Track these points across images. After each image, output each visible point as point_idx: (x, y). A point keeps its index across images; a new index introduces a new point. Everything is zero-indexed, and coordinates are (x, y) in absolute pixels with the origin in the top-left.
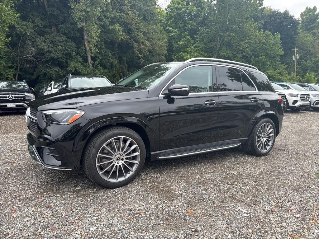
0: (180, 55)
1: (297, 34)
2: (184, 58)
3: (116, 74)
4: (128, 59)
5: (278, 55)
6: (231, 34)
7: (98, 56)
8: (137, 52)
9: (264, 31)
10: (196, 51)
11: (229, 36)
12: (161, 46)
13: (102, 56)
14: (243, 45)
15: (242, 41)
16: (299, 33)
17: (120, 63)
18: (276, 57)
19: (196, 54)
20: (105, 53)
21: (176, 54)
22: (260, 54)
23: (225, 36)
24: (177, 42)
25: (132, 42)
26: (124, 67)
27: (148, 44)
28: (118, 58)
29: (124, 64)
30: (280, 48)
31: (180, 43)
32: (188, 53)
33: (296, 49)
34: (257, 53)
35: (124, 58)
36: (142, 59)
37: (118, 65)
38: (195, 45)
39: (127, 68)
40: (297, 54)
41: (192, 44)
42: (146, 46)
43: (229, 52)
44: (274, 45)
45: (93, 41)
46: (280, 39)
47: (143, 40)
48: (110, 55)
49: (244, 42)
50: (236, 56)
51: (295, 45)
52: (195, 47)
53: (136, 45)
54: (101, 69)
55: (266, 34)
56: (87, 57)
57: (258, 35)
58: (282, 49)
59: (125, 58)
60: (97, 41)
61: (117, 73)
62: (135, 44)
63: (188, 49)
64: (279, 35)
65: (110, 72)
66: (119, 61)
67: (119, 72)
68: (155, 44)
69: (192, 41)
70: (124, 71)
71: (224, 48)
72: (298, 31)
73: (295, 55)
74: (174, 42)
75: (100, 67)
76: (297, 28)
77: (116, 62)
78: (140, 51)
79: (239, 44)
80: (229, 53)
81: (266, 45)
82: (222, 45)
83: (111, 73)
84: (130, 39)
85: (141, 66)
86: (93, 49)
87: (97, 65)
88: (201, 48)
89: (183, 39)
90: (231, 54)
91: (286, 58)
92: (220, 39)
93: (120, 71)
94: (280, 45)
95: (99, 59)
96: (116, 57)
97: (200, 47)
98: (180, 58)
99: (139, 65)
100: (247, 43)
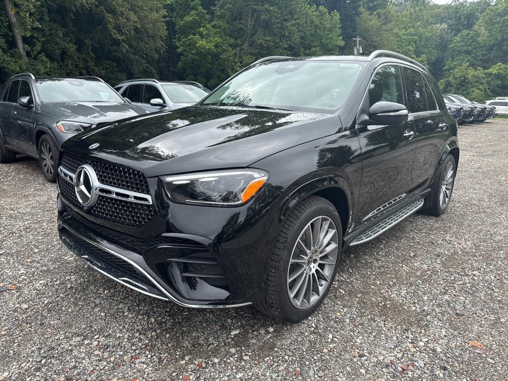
0: (189, 40)
1: (358, 14)
2: (197, 45)
3: (73, 72)
4: (95, 44)
5: (337, 46)
6: (272, 8)
7: (36, 35)
8: (114, 31)
9: (318, 6)
10: (216, 33)
11: (268, 11)
12: (157, 21)
13: (44, 36)
14: (289, 28)
15: (286, 20)
16: (361, 13)
17: (79, 50)
18: (334, 50)
19: (216, 39)
20: (51, 30)
21: (181, 37)
22: (312, 44)
23: (261, 11)
24: (182, 17)
25: (102, 11)
26: (89, 59)
27: (133, 17)
28: (74, 41)
29: (88, 53)
30: (339, 36)
31: (188, 18)
32: (202, 37)
33: (359, 38)
34: (307, 42)
35: (86, 41)
36: (123, 44)
37: (76, 56)
38: (214, 23)
39: (94, 60)
40: (359, 46)
41: (207, 22)
42: (128, 20)
43: (268, 38)
44: (330, 30)
45: (27, 6)
46: (339, 21)
47: (123, 9)
48: (61, 34)
49: (290, 23)
50: (278, 45)
51: (357, 31)
52: (213, 27)
53: (109, 17)
54: (46, 62)
55: (320, 12)
56: (13, 37)
57: (310, 12)
58: (341, 37)
59: (88, 42)
60: (34, 6)
61: (75, 69)
62: (107, 15)
63: (201, 29)
64: (338, 15)
65: (61, 67)
66: (77, 47)
67: (79, 68)
68: (145, 16)
69: (208, 17)
70: (89, 66)
71: (260, 32)
72: (359, 9)
73: (356, 46)
74: (176, 16)
75: (44, 58)
76: (359, 5)
77: (72, 48)
78: (118, 28)
79: (282, 24)
80: (268, 41)
81: (320, 28)
82: (257, 26)
83: (64, 70)
84: (97, 6)
85: (119, 56)
86: (29, 20)
87: (39, 53)
88: (223, 30)
89: (193, 12)
90: (272, 43)
91: (344, 51)
92: (252, 16)
93: (81, 66)
94: (339, 31)
95: (39, 41)
96: (72, 40)
97: (223, 28)
98: (189, 46)
99: (114, 54)
100: (294, 25)
